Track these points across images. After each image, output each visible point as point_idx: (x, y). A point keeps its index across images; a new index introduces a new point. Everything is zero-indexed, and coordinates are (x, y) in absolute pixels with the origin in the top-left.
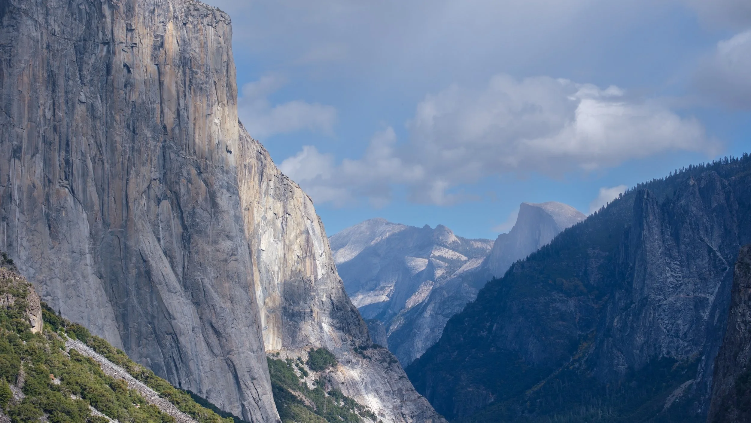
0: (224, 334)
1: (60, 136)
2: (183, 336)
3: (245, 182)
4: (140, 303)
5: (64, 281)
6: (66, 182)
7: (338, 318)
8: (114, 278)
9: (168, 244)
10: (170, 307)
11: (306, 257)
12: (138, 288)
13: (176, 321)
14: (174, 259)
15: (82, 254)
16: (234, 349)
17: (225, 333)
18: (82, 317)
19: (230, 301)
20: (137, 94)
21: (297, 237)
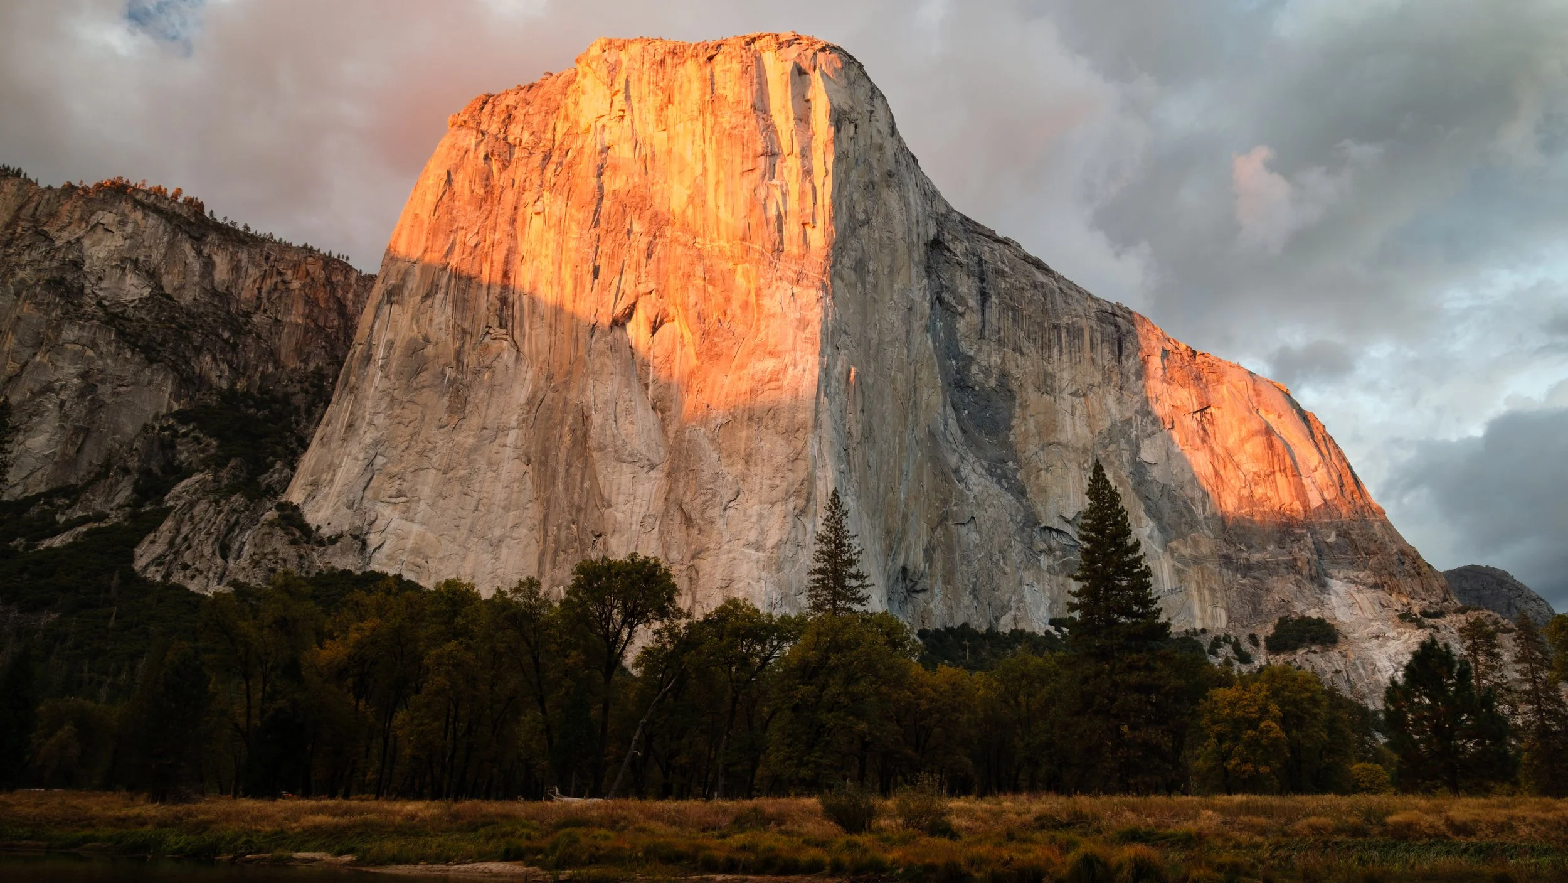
0: (699, 521)
1: (492, 266)
2: (617, 535)
3: (1060, 350)
4: (567, 490)
5: (445, 473)
6: (504, 331)
7: (1371, 569)
8: (543, 458)
9: (660, 390)
10: (607, 486)
11: (1273, 473)
12: (569, 465)
13: (611, 509)
14: (667, 413)
15: (502, 430)
16: (712, 546)
17: (703, 519)
18: (457, 527)
19: (742, 461)
20: (624, 178)
21: (1243, 441)
